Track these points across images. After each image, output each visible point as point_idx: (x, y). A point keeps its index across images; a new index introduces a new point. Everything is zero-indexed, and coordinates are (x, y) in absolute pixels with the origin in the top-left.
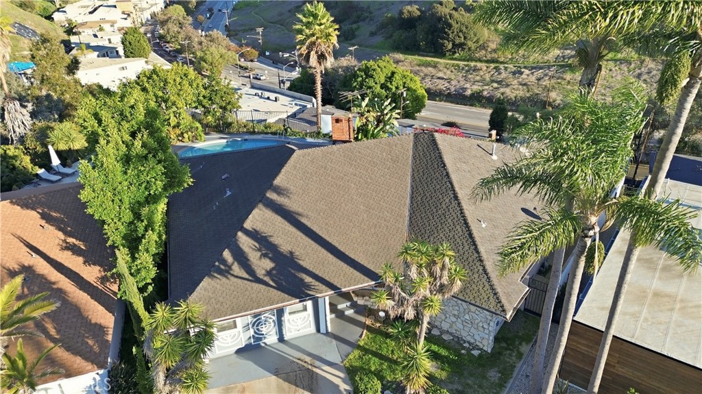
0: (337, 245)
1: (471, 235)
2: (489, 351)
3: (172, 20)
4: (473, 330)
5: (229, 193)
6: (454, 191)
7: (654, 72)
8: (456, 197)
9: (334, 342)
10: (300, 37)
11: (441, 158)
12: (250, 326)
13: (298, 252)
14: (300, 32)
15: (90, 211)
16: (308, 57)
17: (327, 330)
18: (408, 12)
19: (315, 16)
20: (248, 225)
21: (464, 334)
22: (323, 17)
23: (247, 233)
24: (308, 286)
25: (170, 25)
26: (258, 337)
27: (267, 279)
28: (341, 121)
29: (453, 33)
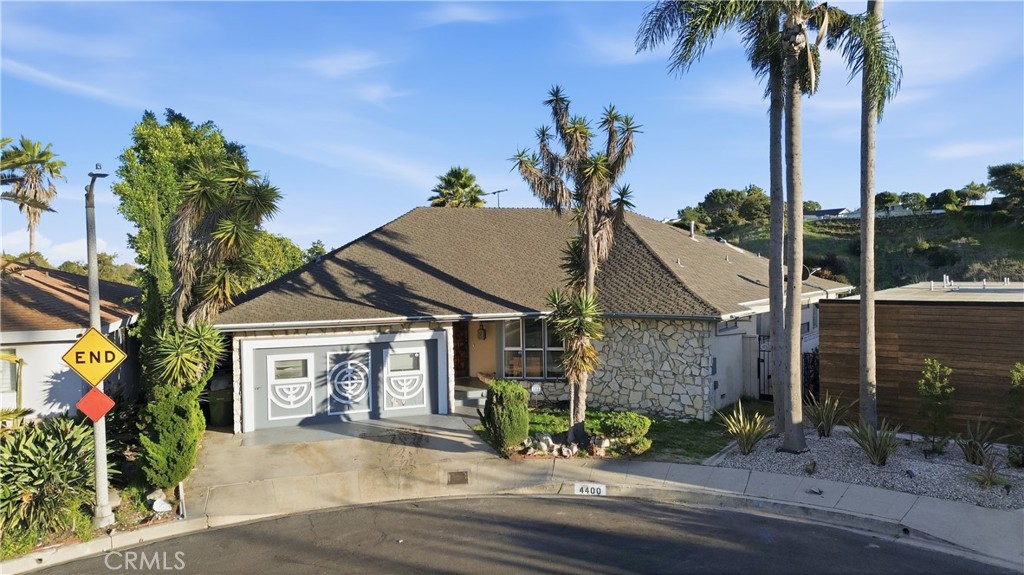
2: (707, 420)
4: (678, 389)
9: (460, 418)
12: (329, 377)
17: (449, 409)
23: (339, 262)
26: (339, 402)
27: (362, 300)
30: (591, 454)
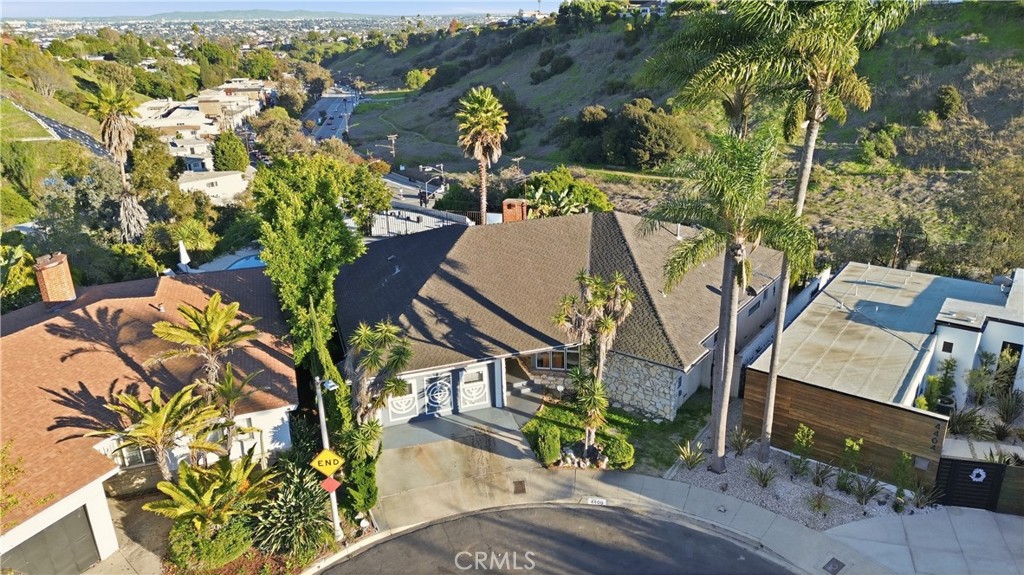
0: (513, 314)
1: (651, 303)
2: (672, 420)
3: (276, 124)
4: (655, 399)
5: (398, 271)
6: (634, 264)
7: (917, 189)
8: (636, 270)
9: (511, 414)
10: (463, 126)
11: (621, 234)
12: (426, 392)
13: (474, 319)
14: (464, 120)
15: (267, 272)
16: (471, 149)
17: (503, 404)
18: (591, 114)
19: (481, 102)
20: (422, 293)
21: (646, 404)
22: (490, 104)
23: (422, 300)
24: (486, 349)
25: (273, 131)
26: (433, 406)
27: (444, 341)
28: (514, 206)
29: (649, 140)
30: (598, 467)
